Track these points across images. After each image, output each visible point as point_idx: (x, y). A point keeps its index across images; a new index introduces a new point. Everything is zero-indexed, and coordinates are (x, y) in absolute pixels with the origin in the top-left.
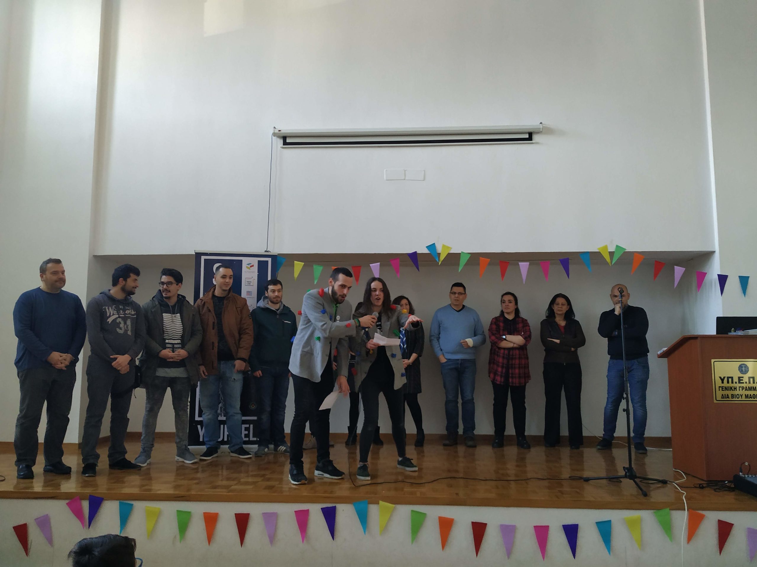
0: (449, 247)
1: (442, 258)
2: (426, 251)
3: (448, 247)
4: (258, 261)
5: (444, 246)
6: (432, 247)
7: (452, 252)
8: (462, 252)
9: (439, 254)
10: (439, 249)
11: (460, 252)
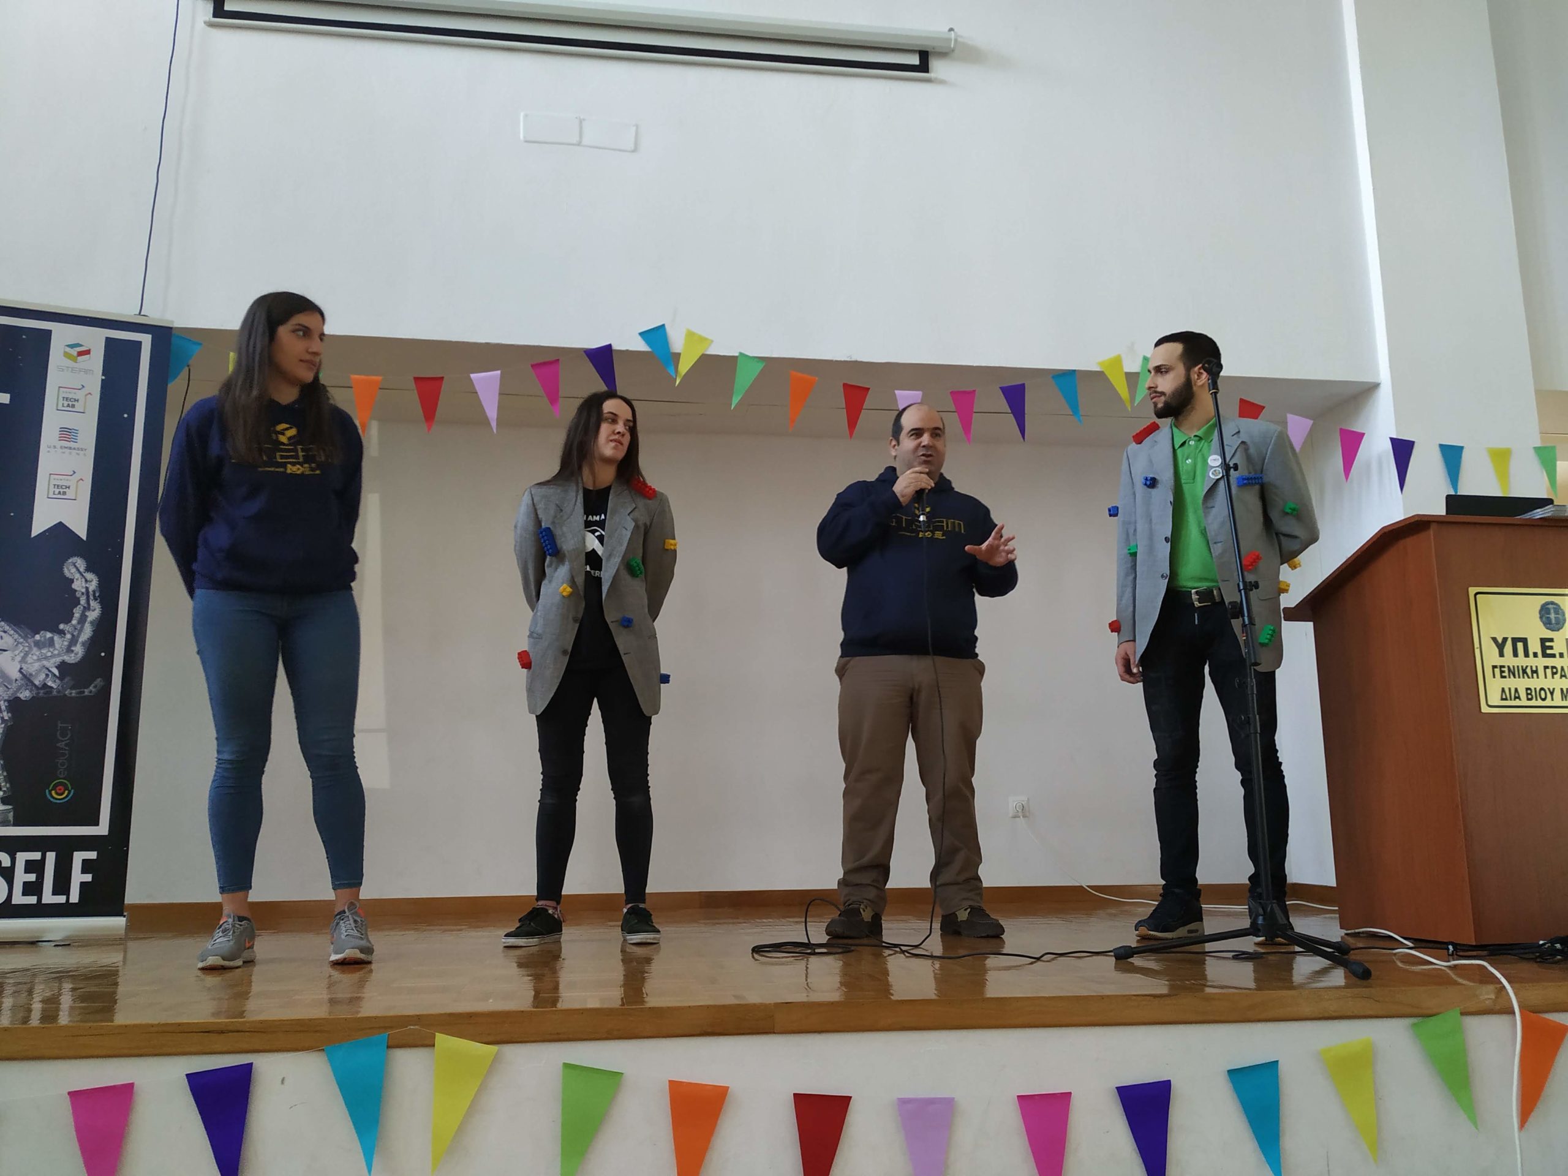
0: (706, 339)
1: (684, 367)
2: (641, 346)
3: (703, 340)
4: (107, 338)
5: (690, 335)
6: (656, 335)
7: (713, 351)
8: (741, 353)
9: (677, 356)
10: (677, 342)
11: (737, 354)
